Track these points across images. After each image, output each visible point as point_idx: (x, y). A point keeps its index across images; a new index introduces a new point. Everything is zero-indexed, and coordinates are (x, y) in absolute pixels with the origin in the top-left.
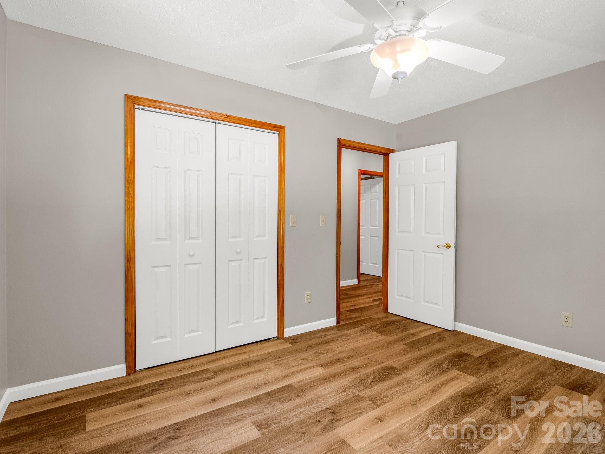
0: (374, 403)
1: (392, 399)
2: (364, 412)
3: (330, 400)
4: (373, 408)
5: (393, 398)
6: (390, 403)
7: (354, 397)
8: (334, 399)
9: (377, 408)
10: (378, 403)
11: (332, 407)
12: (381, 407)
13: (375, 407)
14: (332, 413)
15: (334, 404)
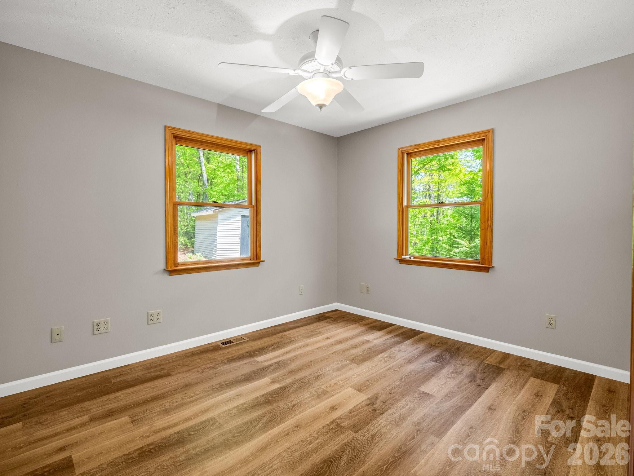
0: (338, 424)
1: (319, 432)
2: (348, 414)
3: (384, 423)
4: (339, 418)
5: (317, 433)
6: (321, 427)
7: (360, 430)
8: (380, 425)
9: (335, 419)
10: (334, 425)
11: (379, 416)
12: (332, 420)
13: (337, 420)
14: (376, 410)
15: (379, 419)
